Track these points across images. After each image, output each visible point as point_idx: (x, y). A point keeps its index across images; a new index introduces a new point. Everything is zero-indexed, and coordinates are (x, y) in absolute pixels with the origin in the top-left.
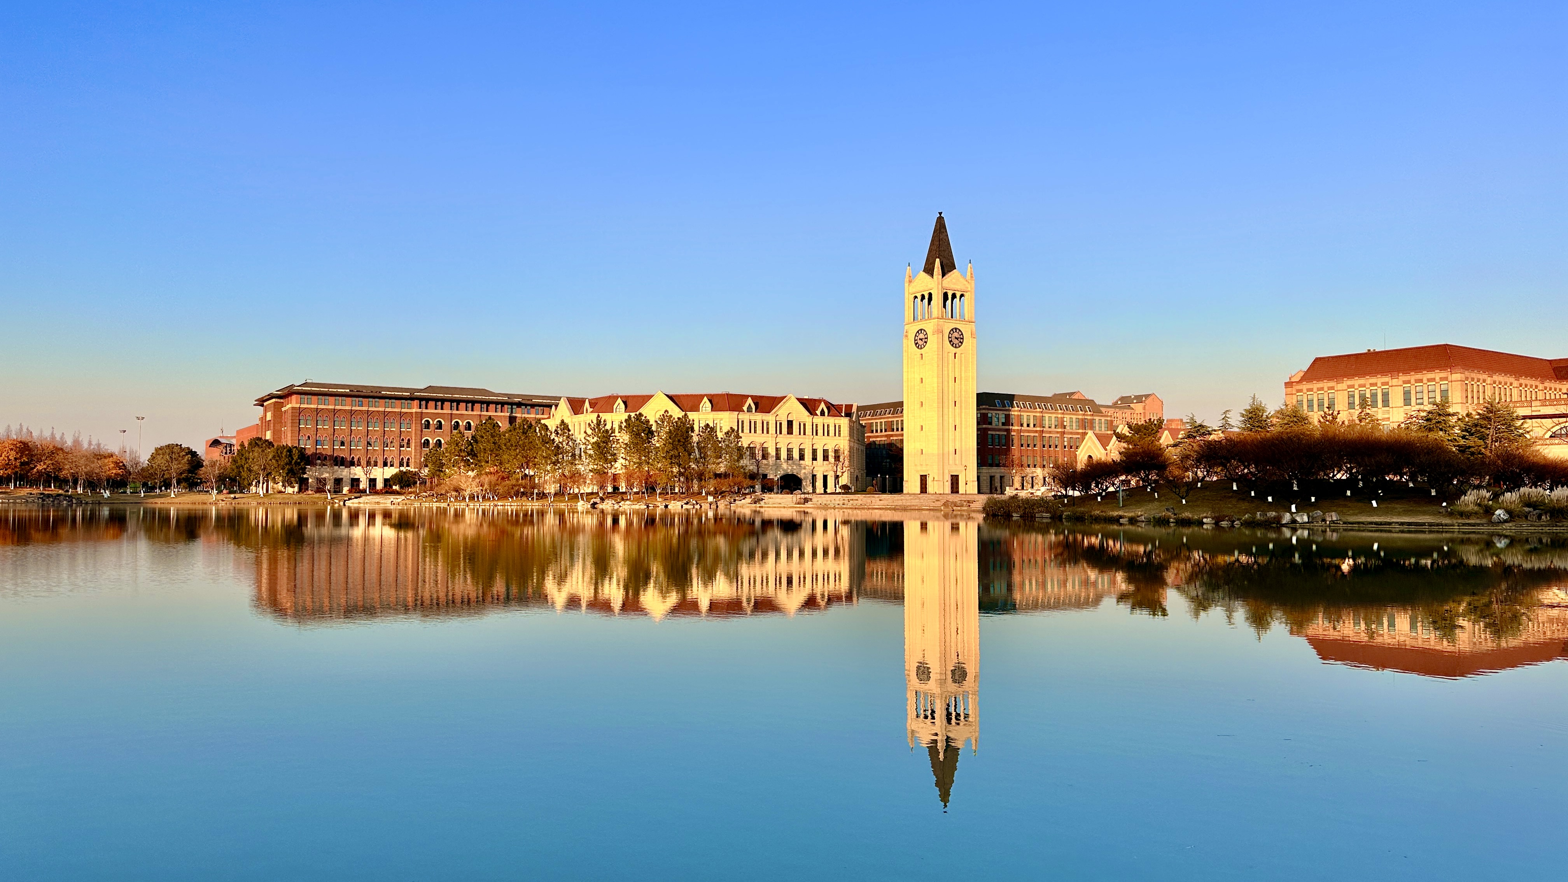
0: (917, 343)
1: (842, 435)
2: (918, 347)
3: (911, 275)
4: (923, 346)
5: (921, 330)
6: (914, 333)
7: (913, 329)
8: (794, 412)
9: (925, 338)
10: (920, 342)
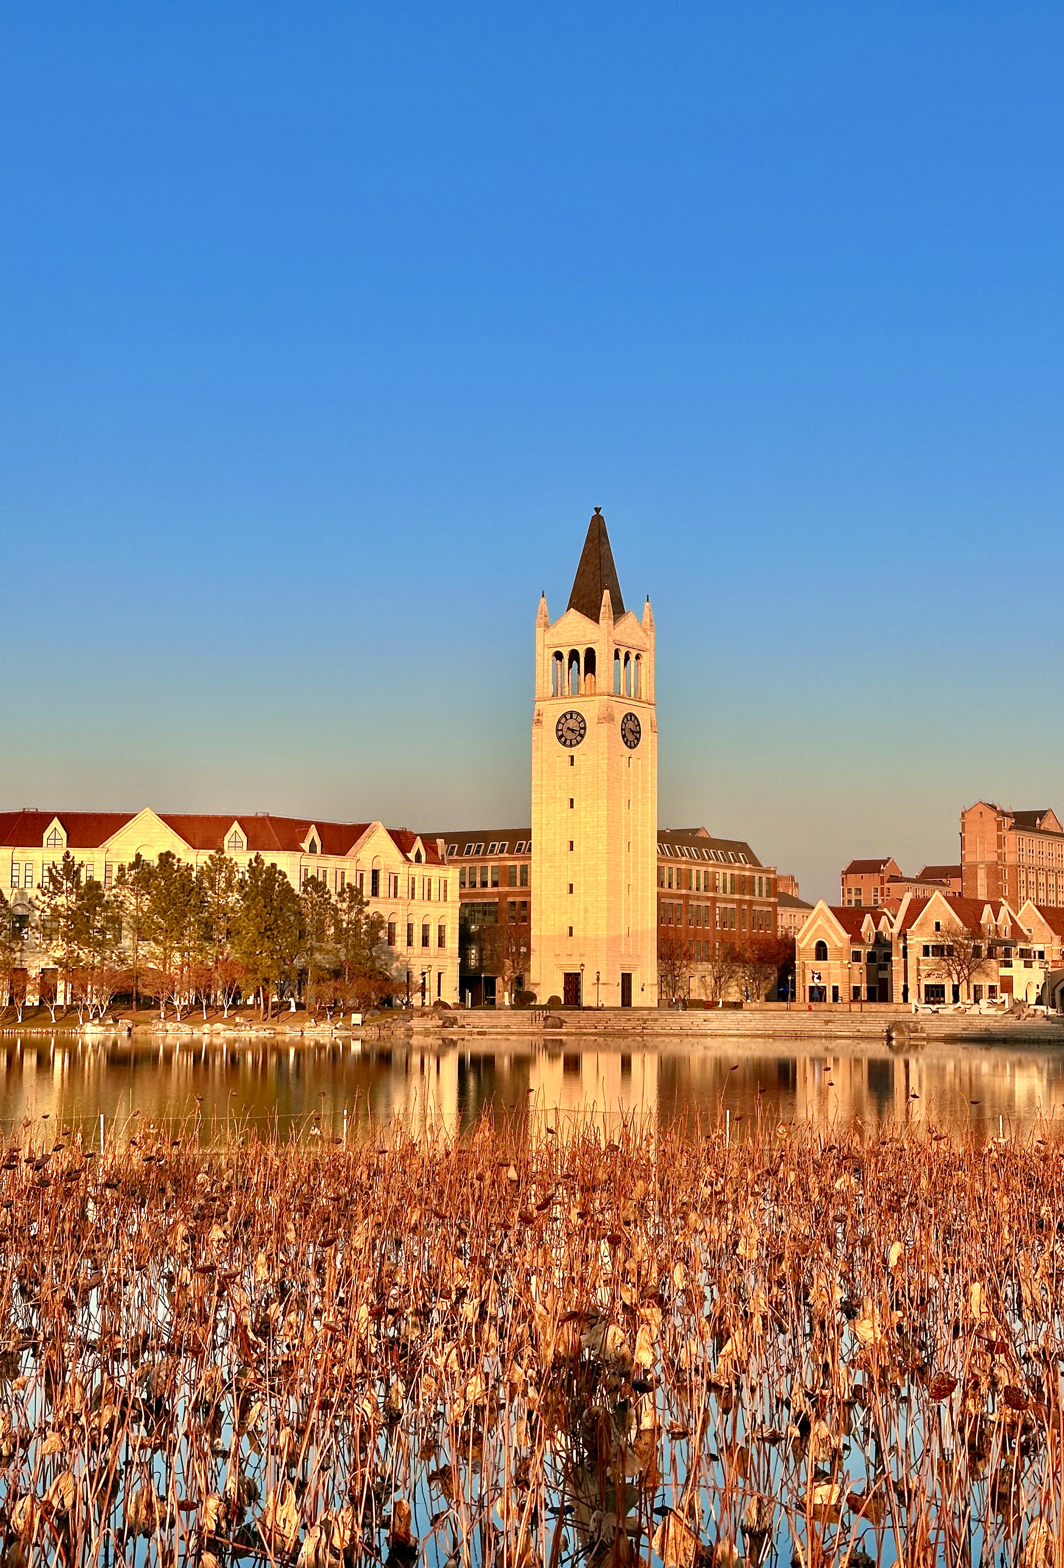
0: (562, 736)
1: (448, 899)
2: (564, 744)
3: (547, 614)
4: (574, 742)
5: (571, 713)
6: (554, 716)
7: (552, 712)
8: (382, 855)
9: (581, 728)
10: (569, 735)
